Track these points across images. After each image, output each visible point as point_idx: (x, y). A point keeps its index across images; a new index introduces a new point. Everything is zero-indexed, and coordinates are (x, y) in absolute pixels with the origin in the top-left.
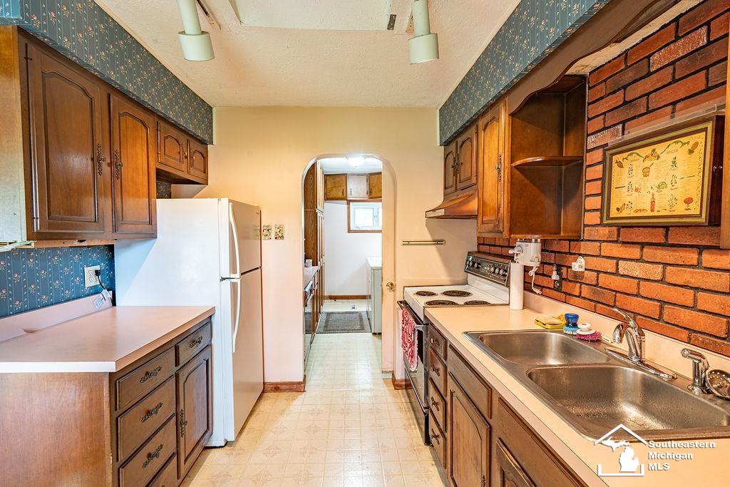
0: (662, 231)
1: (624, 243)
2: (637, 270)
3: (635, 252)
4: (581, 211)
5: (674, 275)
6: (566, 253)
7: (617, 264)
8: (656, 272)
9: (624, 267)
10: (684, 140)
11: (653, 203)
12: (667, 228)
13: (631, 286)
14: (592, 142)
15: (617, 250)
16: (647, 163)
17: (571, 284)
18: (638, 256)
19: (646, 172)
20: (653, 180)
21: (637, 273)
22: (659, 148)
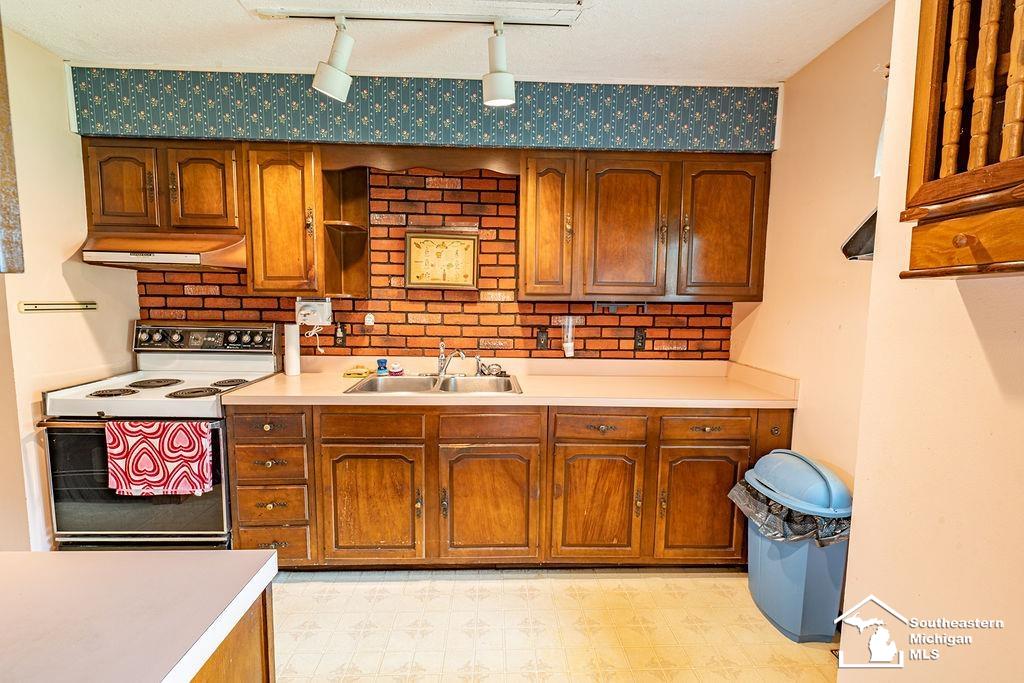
0: (440, 293)
1: (410, 301)
2: (424, 319)
3: (421, 307)
4: (367, 275)
5: (448, 319)
6: (350, 311)
7: (407, 316)
8: (437, 319)
9: (412, 318)
10: (462, 241)
11: (444, 275)
12: (443, 291)
13: (420, 330)
14: (375, 218)
15: (406, 306)
16: (439, 249)
17: (358, 338)
18: (424, 309)
19: (439, 255)
20: (444, 261)
21: (424, 321)
22: (448, 242)
